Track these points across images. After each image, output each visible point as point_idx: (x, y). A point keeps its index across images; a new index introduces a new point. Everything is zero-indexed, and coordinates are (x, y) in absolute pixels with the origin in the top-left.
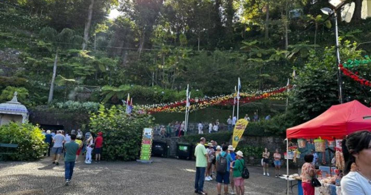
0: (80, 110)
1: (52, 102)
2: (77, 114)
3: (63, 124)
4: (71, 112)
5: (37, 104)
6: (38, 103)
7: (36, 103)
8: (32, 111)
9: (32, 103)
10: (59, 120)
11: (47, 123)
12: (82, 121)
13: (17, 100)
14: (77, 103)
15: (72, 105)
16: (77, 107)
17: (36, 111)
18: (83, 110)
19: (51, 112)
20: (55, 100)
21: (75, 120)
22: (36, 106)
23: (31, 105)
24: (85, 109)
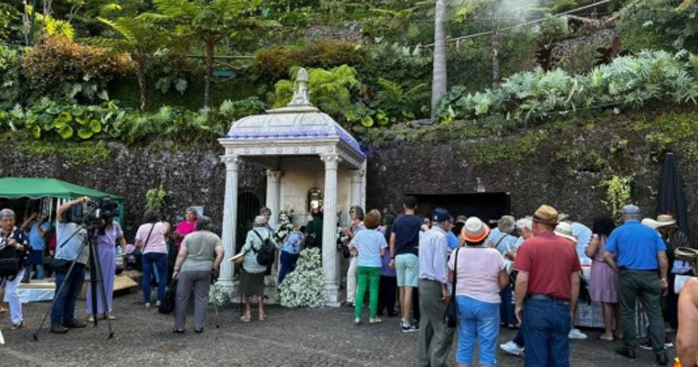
0: (581, 105)
1: (444, 102)
2: (565, 126)
3: (503, 185)
4: (537, 122)
5: (394, 120)
6: (395, 115)
7: (390, 114)
8: (376, 144)
9: (374, 117)
10: (484, 169)
11: (433, 188)
12: (600, 161)
13: (307, 102)
14: (557, 77)
15: (534, 87)
16: (564, 95)
17: (389, 143)
18: (597, 102)
19: (443, 138)
20: (457, 89)
21: (562, 161)
22: (389, 125)
23: (371, 123)
24: (605, 98)
